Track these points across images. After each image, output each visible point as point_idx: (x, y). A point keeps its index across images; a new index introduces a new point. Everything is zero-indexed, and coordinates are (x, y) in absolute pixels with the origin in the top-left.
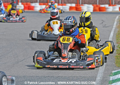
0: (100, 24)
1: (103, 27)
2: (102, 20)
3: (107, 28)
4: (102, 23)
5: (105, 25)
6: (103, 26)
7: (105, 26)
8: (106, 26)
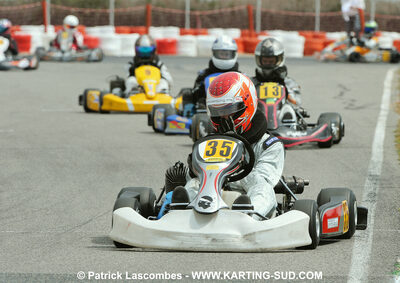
0: (335, 98)
1: (347, 108)
2: (340, 86)
3: (361, 110)
4: (342, 94)
5: (353, 100)
6: (346, 106)
7: (351, 105)
8: (357, 104)
